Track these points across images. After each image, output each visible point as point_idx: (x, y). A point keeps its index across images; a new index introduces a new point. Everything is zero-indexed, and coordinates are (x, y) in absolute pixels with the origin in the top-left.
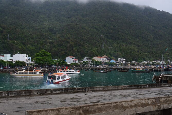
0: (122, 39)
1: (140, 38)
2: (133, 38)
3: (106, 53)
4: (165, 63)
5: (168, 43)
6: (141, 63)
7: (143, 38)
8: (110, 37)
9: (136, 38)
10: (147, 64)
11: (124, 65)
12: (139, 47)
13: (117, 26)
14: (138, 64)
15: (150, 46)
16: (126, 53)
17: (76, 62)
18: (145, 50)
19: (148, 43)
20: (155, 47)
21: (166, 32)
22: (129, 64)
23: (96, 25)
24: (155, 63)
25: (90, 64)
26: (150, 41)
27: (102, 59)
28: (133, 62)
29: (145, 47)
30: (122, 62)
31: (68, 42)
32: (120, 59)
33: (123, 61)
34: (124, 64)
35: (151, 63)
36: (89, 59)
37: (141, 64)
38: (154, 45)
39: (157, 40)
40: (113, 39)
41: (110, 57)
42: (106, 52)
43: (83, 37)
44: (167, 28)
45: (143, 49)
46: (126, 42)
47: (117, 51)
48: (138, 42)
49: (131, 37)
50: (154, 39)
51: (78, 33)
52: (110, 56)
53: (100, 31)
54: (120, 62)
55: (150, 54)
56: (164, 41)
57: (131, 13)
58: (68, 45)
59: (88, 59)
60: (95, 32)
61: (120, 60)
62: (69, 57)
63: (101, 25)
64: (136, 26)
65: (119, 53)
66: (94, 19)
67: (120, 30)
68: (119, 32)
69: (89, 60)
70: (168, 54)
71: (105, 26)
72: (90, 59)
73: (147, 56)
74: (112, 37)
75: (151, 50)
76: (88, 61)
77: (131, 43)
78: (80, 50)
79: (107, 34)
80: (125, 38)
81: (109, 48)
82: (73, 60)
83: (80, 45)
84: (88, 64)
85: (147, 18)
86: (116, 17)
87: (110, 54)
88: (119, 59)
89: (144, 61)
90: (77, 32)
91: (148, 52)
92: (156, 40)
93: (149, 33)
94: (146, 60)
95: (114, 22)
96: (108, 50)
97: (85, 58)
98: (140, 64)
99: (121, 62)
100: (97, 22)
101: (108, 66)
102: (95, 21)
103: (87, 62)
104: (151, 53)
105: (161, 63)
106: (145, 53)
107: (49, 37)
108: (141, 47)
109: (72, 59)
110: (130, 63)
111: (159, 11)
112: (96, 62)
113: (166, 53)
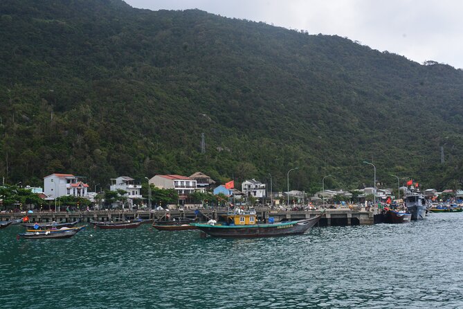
0: (266, 127)
1: (321, 123)
2: (301, 123)
3: (206, 165)
4: (392, 195)
5: (401, 139)
6: (316, 195)
7: (328, 123)
8: (232, 120)
9: (310, 122)
10: (337, 200)
11: (260, 202)
12: (316, 148)
13: (253, 91)
14: (305, 199)
15: (351, 148)
16: (271, 164)
17: (79, 192)
18: (335, 157)
19: (345, 138)
20: (364, 149)
21: (395, 109)
22: (278, 198)
23: (190, 87)
24: (359, 196)
25: (135, 201)
26: (350, 131)
27: (179, 184)
28: (293, 193)
29: (335, 149)
30: (255, 192)
31: (80, 131)
32: (247, 182)
33: (258, 191)
34: (260, 198)
35: (348, 194)
36: (131, 183)
37: (316, 197)
38: (361, 143)
39: (371, 129)
40: (239, 127)
41: (217, 179)
42: (206, 162)
43: (144, 120)
44: (398, 98)
45: (329, 155)
46: (280, 136)
47: (244, 159)
48: (315, 135)
49: (295, 120)
50: (362, 127)
51: (129, 105)
52: (215, 173)
53: (203, 103)
54: (249, 193)
55: (350, 170)
56: (390, 133)
57: (297, 55)
58: (79, 139)
59: (127, 183)
60: (186, 106)
61: (249, 186)
62: (54, 176)
63: (207, 87)
64: (312, 89)
65: (249, 166)
66: (187, 70)
67: (261, 99)
68: (258, 105)
69: (131, 186)
70: (401, 167)
71: (218, 89)
72: (135, 183)
73: (339, 176)
74: (238, 119)
75: (352, 157)
76: (128, 191)
77: (293, 139)
78: (114, 156)
79: (222, 111)
80: (275, 123)
81: (220, 149)
82: (68, 185)
83: (119, 141)
84: (125, 199)
85: (343, 69)
86: (251, 65)
87: (218, 169)
88: (243, 184)
89: (329, 188)
90: (126, 104)
91: (344, 164)
92: (367, 129)
93: (346, 110)
94: (333, 188)
95: (247, 78)
96: (213, 157)
97: (119, 180)
98: (313, 198)
99: (252, 194)
100: (196, 77)
101: (201, 206)
102: (189, 75)
103: (122, 192)
104: (351, 167)
105: (381, 195)
106: (336, 166)
107: (24, 116)
108: (323, 149)
109: (68, 181)
110: (280, 195)
111: (376, 52)
112: (157, 193)
113: (397, 167)
